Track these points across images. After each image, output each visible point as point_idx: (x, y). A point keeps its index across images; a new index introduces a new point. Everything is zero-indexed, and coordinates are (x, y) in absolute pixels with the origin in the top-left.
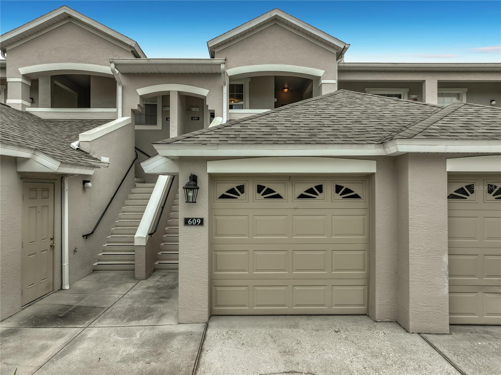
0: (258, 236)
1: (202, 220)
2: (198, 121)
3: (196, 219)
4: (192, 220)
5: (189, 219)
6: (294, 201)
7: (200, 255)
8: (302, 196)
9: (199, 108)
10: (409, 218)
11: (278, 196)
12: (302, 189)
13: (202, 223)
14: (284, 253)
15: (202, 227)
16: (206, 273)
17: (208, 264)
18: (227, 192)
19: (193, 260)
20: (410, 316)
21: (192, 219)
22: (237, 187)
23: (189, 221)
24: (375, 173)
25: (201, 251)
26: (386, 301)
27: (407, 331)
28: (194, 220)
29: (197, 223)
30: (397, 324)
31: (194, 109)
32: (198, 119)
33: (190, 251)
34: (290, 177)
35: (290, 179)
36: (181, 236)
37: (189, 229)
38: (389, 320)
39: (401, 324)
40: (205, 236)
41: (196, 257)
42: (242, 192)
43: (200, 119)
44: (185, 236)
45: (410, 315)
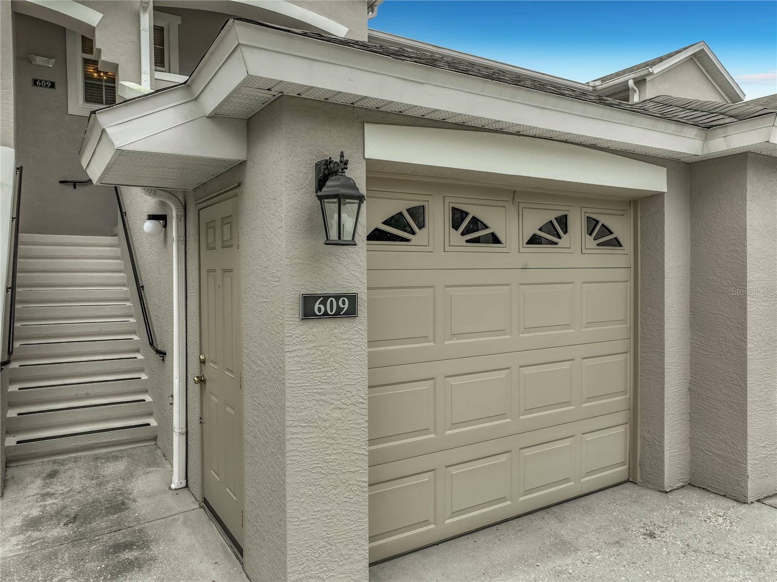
0: (453, 340)
1: (353, 299)
2: (51, 90)
3: (337, 297)
4: (324, 303)
5: (315, 298)
6: (522, 250)
7: (346, 407)
8: (534, 240)
9: (53, 61)
10: (748, 280)
11: (495, 239)
12: (533, 222)
13: (352, 312)
14: (503, 374)
15: (351, 320)
16: (363, 457)
17: (366, 430)
18: (386, 223)
19: (327, 424)
20: (749, 472)
21: (326, 298)
22: (407, 210)
23: (317, 305)
24: (664, 193)
25: (349, 395)
26: (677, 448)
27: (742, 500)
28: (332, 302)
29: (339, 309)
30: (695, 488)
31: (39, 60)
32: (53, 85)
33: (318, 397)
34: (515, 192)
35: (514, 198)
36: (292, 355)
37: (315, 330)
38: (680, 485)
39: (709, 489)
40: (359, 349)
41: (336, 414)
42: (421, 226)
43: (56, 85)
44: (303, 353)
45: (749, 469)
